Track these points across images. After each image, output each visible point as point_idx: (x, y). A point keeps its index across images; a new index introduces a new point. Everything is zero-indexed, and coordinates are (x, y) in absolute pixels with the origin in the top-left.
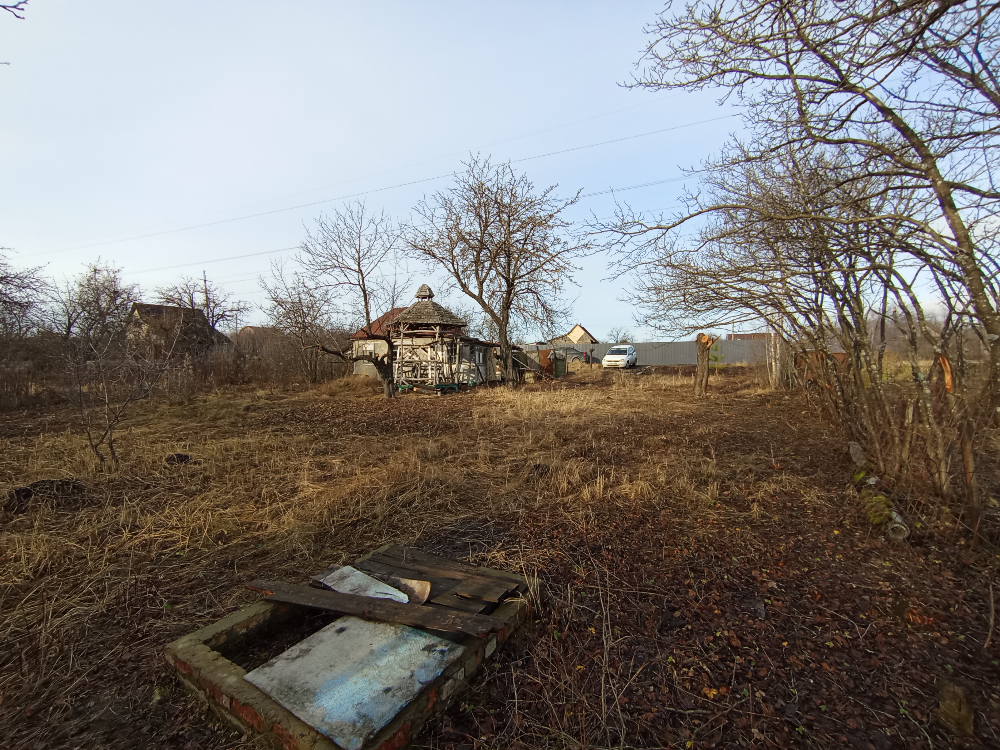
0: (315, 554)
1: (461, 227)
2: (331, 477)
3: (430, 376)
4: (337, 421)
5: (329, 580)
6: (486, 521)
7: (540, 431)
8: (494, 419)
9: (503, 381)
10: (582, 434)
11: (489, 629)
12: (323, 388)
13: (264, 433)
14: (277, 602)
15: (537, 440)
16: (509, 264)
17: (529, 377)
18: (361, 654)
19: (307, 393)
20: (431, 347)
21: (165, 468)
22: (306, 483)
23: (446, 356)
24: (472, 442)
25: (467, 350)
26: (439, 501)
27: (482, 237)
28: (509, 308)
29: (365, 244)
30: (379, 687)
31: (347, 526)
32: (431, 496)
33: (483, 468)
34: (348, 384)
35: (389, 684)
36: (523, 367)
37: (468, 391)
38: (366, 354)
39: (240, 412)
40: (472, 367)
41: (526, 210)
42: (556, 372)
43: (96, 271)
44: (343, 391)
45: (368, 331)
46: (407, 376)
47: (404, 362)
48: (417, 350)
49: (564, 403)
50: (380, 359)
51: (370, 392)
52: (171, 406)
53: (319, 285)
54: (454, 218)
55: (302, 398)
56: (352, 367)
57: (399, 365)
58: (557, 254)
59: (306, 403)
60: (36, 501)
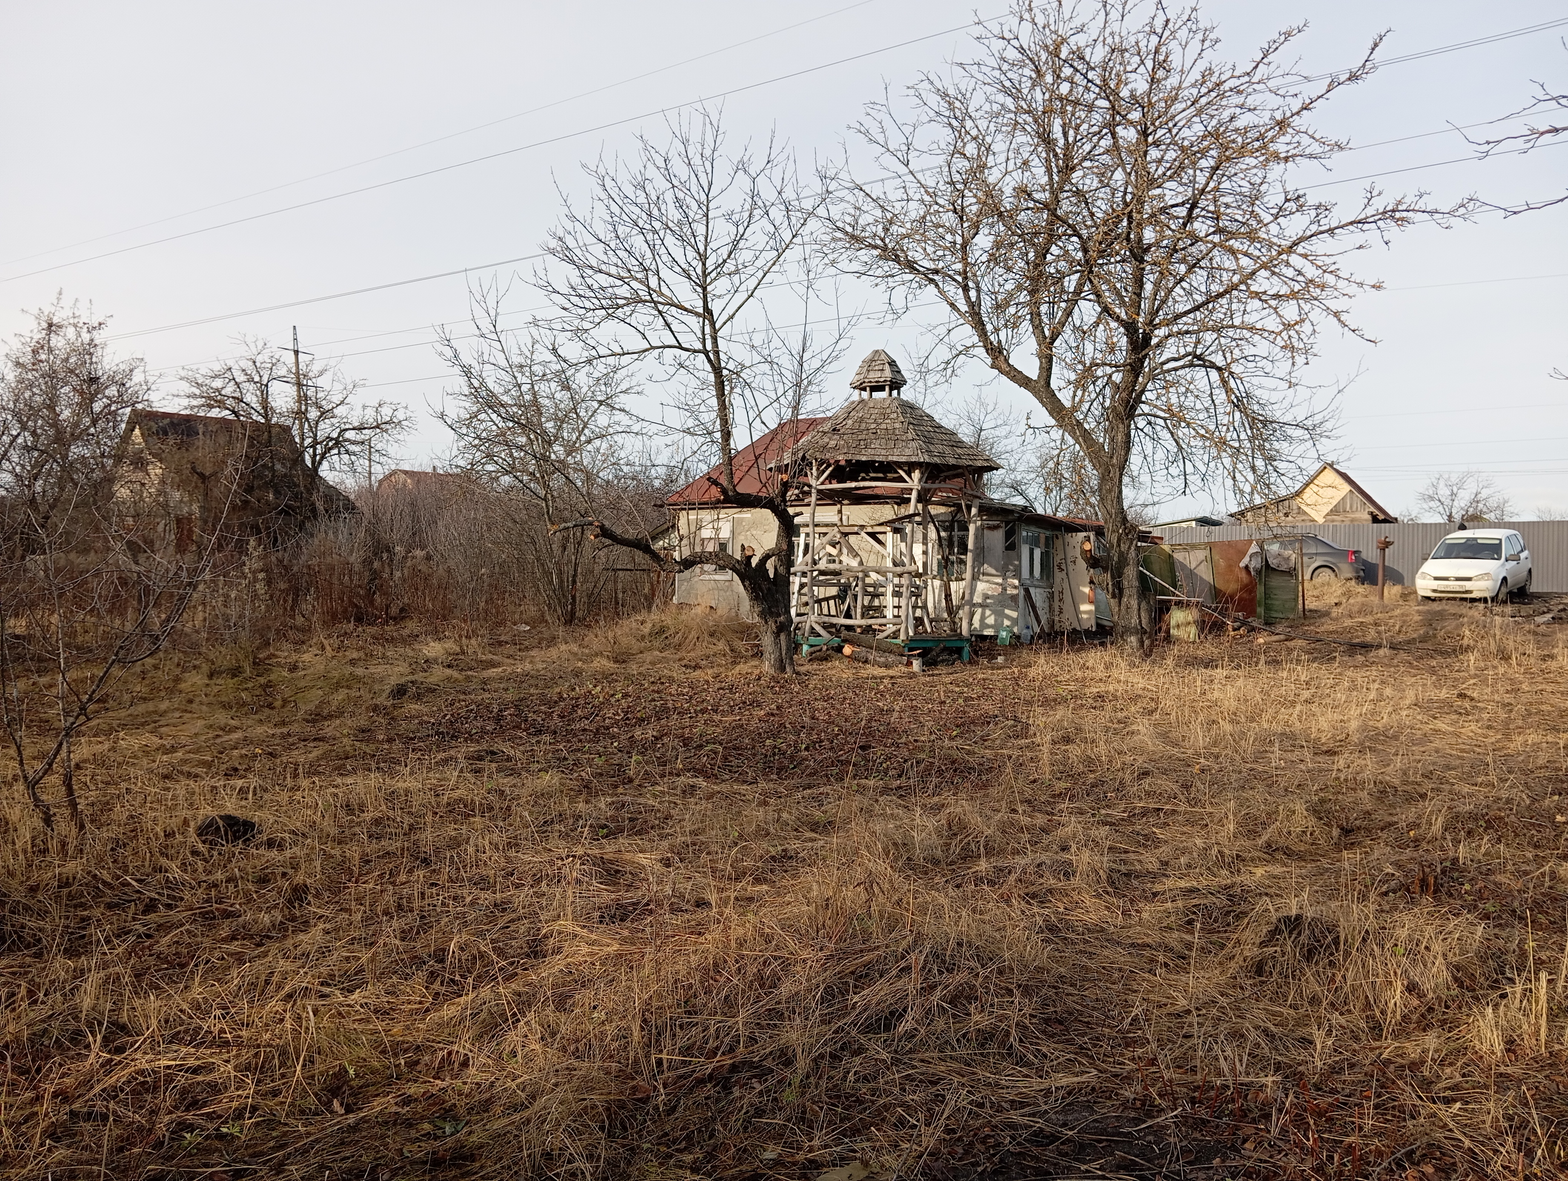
1: (991, 178)
2: (639, 910)
3: (889, 613)
4: (638, 733)
6: (1147, 1108)
7: (1258, 796)
8: (1102, 749)
9: (1103, 634)
10: (1405, 815)
12: (595, 640)
13: (445, 761)
15: (1250, 827)
16: (1139, 283)
17: (1182, 623)
19: (554, 652)
20: (896, 531)
21: (195, 853)
22: (567, 924)
23: (935, 558)
24: (1040, 820)
25: (997, 538)
26: (979, 1019)
27: (1056, 200)
28: (1132, 414)
29: (722, 232)
31: (701, 1082)
32: (954, 999)
33: (1092, 910)
34: (662, 630)
36: (1165, 592)
37: (1000, 659)
38: (710, 548)
39: (382, 700)
40: (1010, 591)
41: (1199, 112)
42: (1268, 608)
43: (51, 327)
44: (650, 649)
45: (725, 483)
46: (825, 611)
47: (815, 573)
48: (852, 539)
49: (1314, 708)
50: (754, 562)
51: (724, 655)
52: (211, 676)
53: (594, 353)
54: (971, 149)
55: (540, 666)
56: (673, 584)
57: (804, 580)
58: (1295, 244)
59: (554, 681)
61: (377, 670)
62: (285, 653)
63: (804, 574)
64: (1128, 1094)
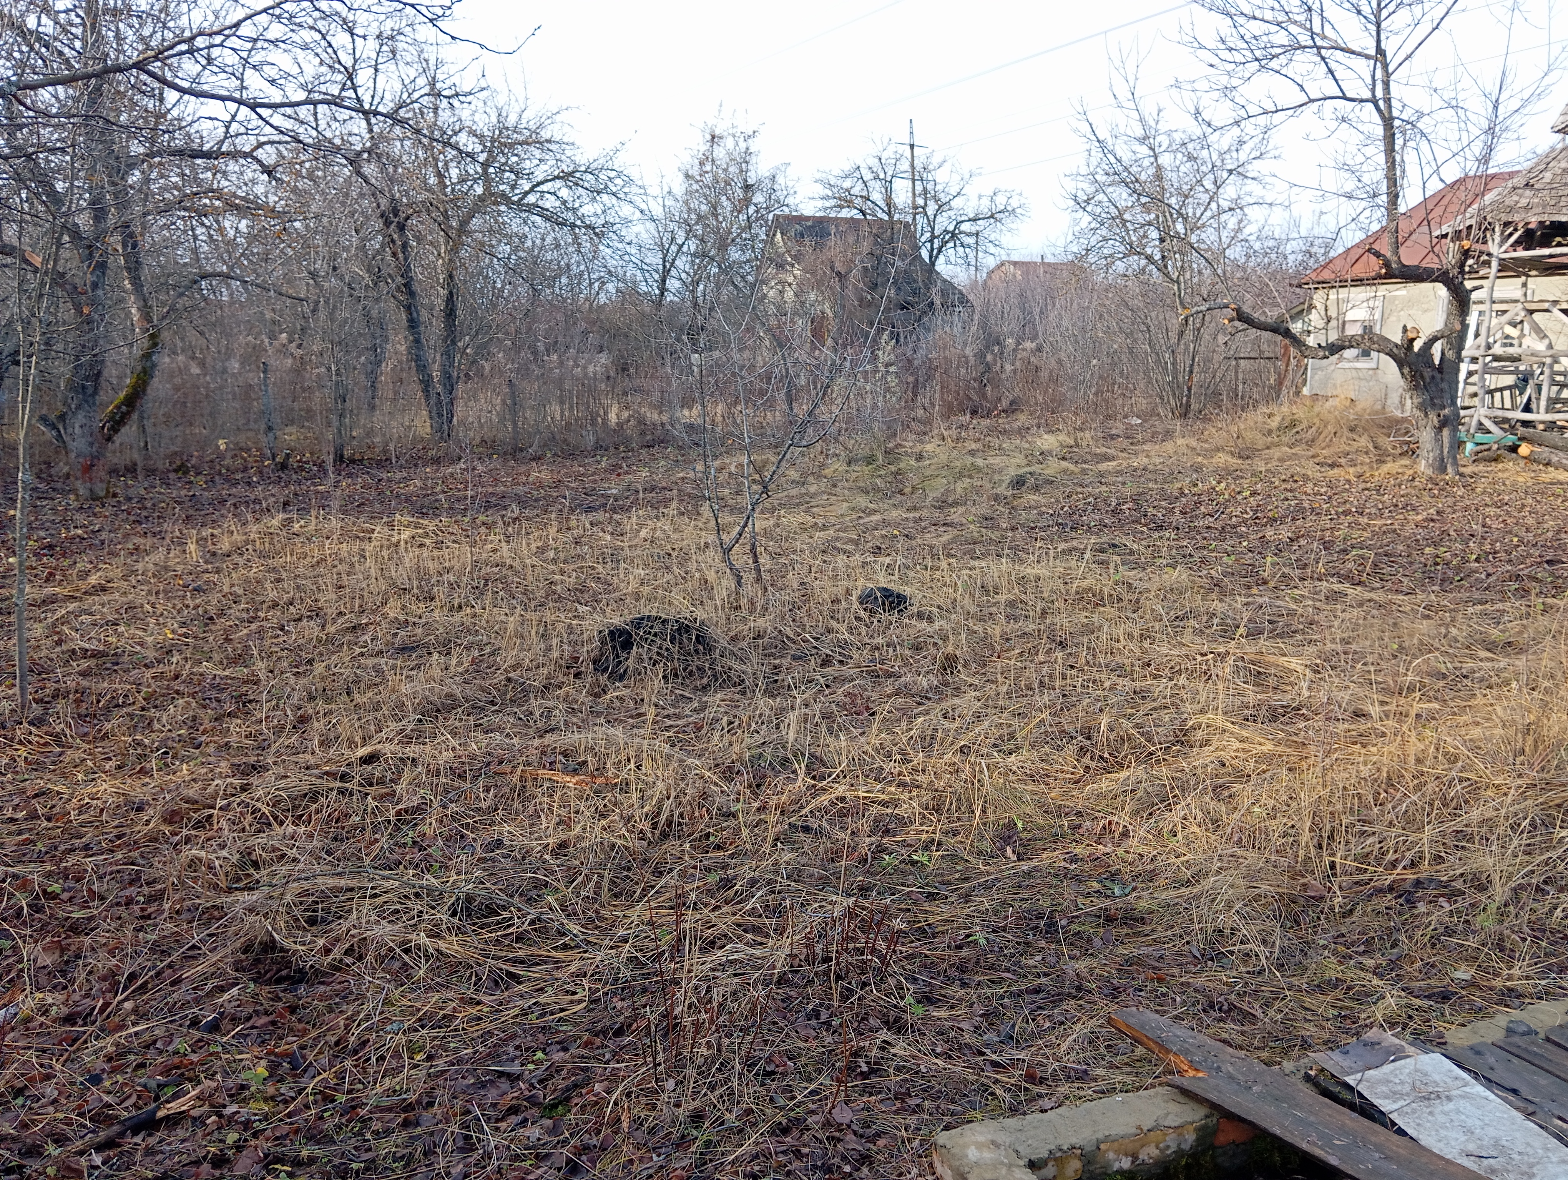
4: (1269, 533)
12: (1215, 434)
14: (1214, 1107)
19: (1169, 446)
21: (858, 619)
22: (1219, 720)
31: (1380, 892)
34: (1293, 424)
39: (1001, 490)
43: (714, 139)
44: (1278, 445)
45: (1389, 254)
46: (1498, 404)
47: (1488, 359)
48: (1540, 317)
50: (1417, 345)
51: (1367, 453)
52: (849, 463)
53: (1243, 113)
55: (1158, 461)
56: (1305, 372)
57: (1473, 367)
59: (1172, 476)
60: (640, 660)
61: (996, 461)
62: (909, 443)
63: (1474, 360)
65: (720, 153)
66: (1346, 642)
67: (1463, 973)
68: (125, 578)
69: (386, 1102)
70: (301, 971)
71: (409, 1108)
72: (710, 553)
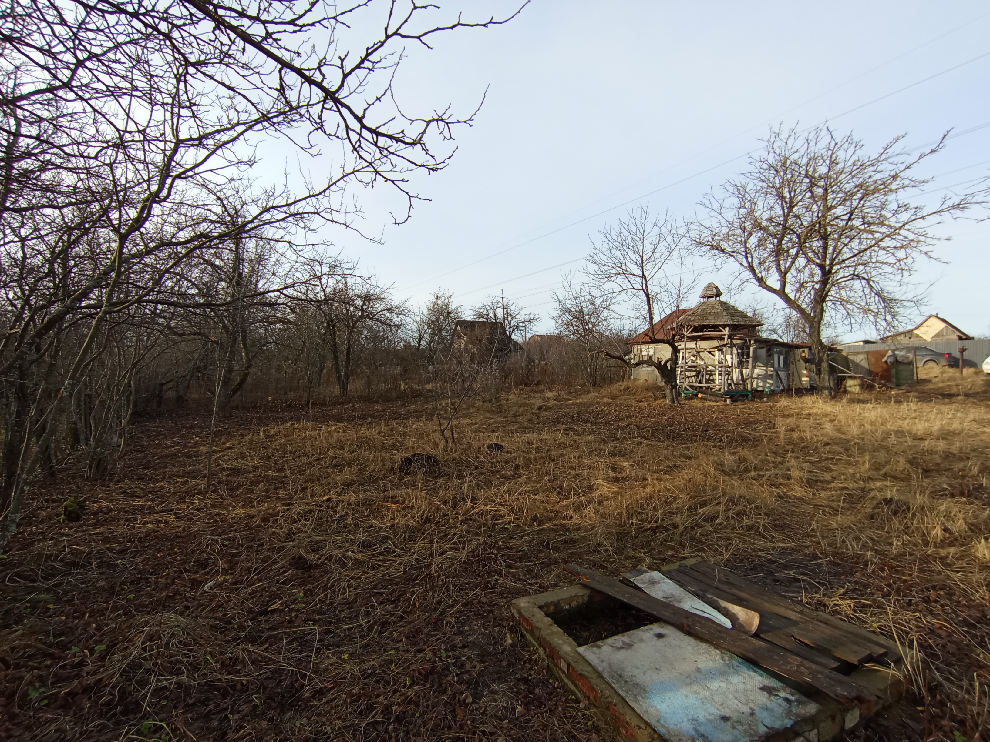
0: (618, 551)
1: (757, 214)
2: (624, 479)
3: (717, 382)
4: (620, 424)
5: (640, 580)
6: (815, 557)
7: (882, 455)
8: (808, 435)
9: (812, 390)
10: (959, 465)
11: (854, 694)
12: (604, 392)
13: (557, 430)
14: (593, 590)
15: (876, 467)
16: (825, 248)
17: (852, 385)
18: (687, 667)
19: (589, 396)
20: (719, 350)
21: (487, 453)
22: (601, 482)
23: (736, 361)
24: (779, 459)
25: (763, 352)
26: (747, 522)
27: (786, 220)
28: (824, 300)
29: (649, 248)
30: (715, 711)
31: (646, 530)
32: (738, 514)
33: (798, 492)
34: (628, 388)
35: (727, 713)
36: (843, 372)
37: (765, 399)
38: (646, 358)
39: (534, 411)
40: (769, 373)
41: (853, 177)
42: (898, 379)
43: (438, 298)
44: (623, 395)
45: (651, 335)
46: (691, 381)
47: (687, 367)
48: (701, 354)
49: (917, 421)
50: (662, 363)
51: (651, 397)
52: (483, 402)
53: (603, 293)
54: (748, 205)
55: (585, 400)
56: (632, 372)
57: (682, 369)
58: (904, 225)
59: (589, 406)
60: (415, 468)
61: (532, 401)
62: (504, 395)
63: (682, 367)
64: (807, 551)
65: (440, 302)
66: (642, 457)
67: (670, 553)
68: (239, 444)
69: (342, 602)
70: (311, 565)
71: (349, 603)
72: (437, 433)
